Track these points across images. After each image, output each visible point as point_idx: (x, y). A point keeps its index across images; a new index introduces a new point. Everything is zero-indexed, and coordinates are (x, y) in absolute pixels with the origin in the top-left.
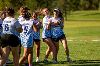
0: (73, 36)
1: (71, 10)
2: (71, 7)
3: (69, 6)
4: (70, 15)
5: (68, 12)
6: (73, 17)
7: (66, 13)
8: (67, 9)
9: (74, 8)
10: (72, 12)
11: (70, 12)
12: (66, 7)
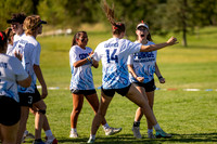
0: (200, 82)
1: (195, 24)
2: (195, 17)
3: (191, 16)
4: (194, 34)
5: (189, 29)
6: (199, 39)
7: (185, 31)
8: (187, 22)
9: (202, 20)
10: (197, 29)
11: (193, 29)
12: (184, 17)
